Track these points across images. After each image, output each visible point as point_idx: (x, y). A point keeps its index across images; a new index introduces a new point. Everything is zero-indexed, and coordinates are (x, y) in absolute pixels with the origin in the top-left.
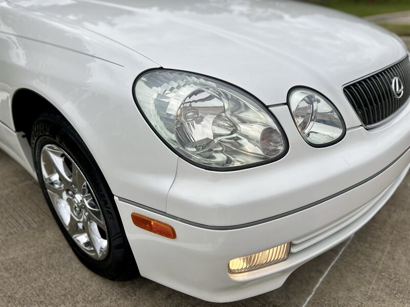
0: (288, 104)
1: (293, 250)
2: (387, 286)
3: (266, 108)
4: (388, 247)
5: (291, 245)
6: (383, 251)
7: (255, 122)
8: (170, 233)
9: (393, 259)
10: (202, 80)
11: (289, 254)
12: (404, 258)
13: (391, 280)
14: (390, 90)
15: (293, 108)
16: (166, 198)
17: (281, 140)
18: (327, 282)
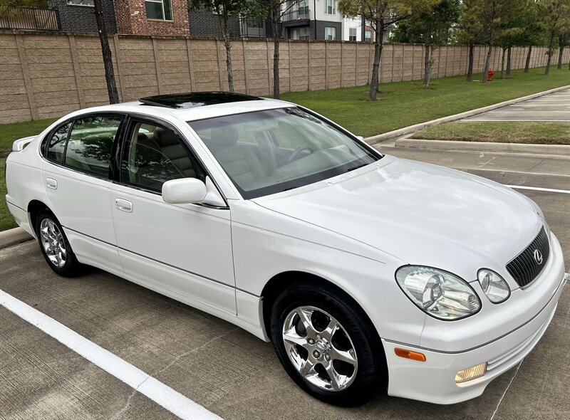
0: (478, 280)
1: (488, 369)
2: (550, 401)
3: (468, 284)
4: (547, 376)
5: (487, 365)
6: (544, 378)
7: (463, 292)
8: (421, 358)
9: (552, 384)
10: (427, 269)
11: (486, 371)
12: (560, 382)
13: (552, 397)
14: (533, 260)
15: (481, 281)
16: (420, 338)
17: (476, 300)
18: (505, 401)
